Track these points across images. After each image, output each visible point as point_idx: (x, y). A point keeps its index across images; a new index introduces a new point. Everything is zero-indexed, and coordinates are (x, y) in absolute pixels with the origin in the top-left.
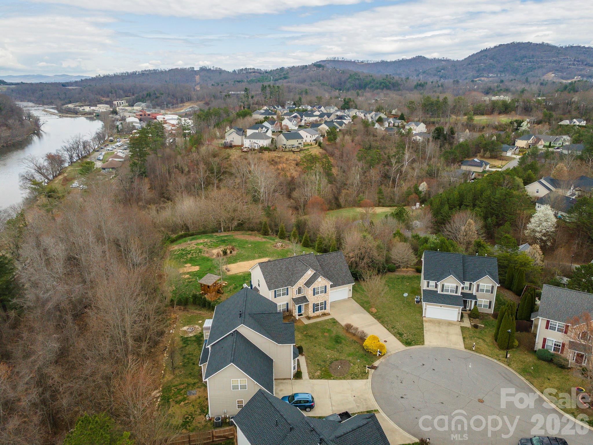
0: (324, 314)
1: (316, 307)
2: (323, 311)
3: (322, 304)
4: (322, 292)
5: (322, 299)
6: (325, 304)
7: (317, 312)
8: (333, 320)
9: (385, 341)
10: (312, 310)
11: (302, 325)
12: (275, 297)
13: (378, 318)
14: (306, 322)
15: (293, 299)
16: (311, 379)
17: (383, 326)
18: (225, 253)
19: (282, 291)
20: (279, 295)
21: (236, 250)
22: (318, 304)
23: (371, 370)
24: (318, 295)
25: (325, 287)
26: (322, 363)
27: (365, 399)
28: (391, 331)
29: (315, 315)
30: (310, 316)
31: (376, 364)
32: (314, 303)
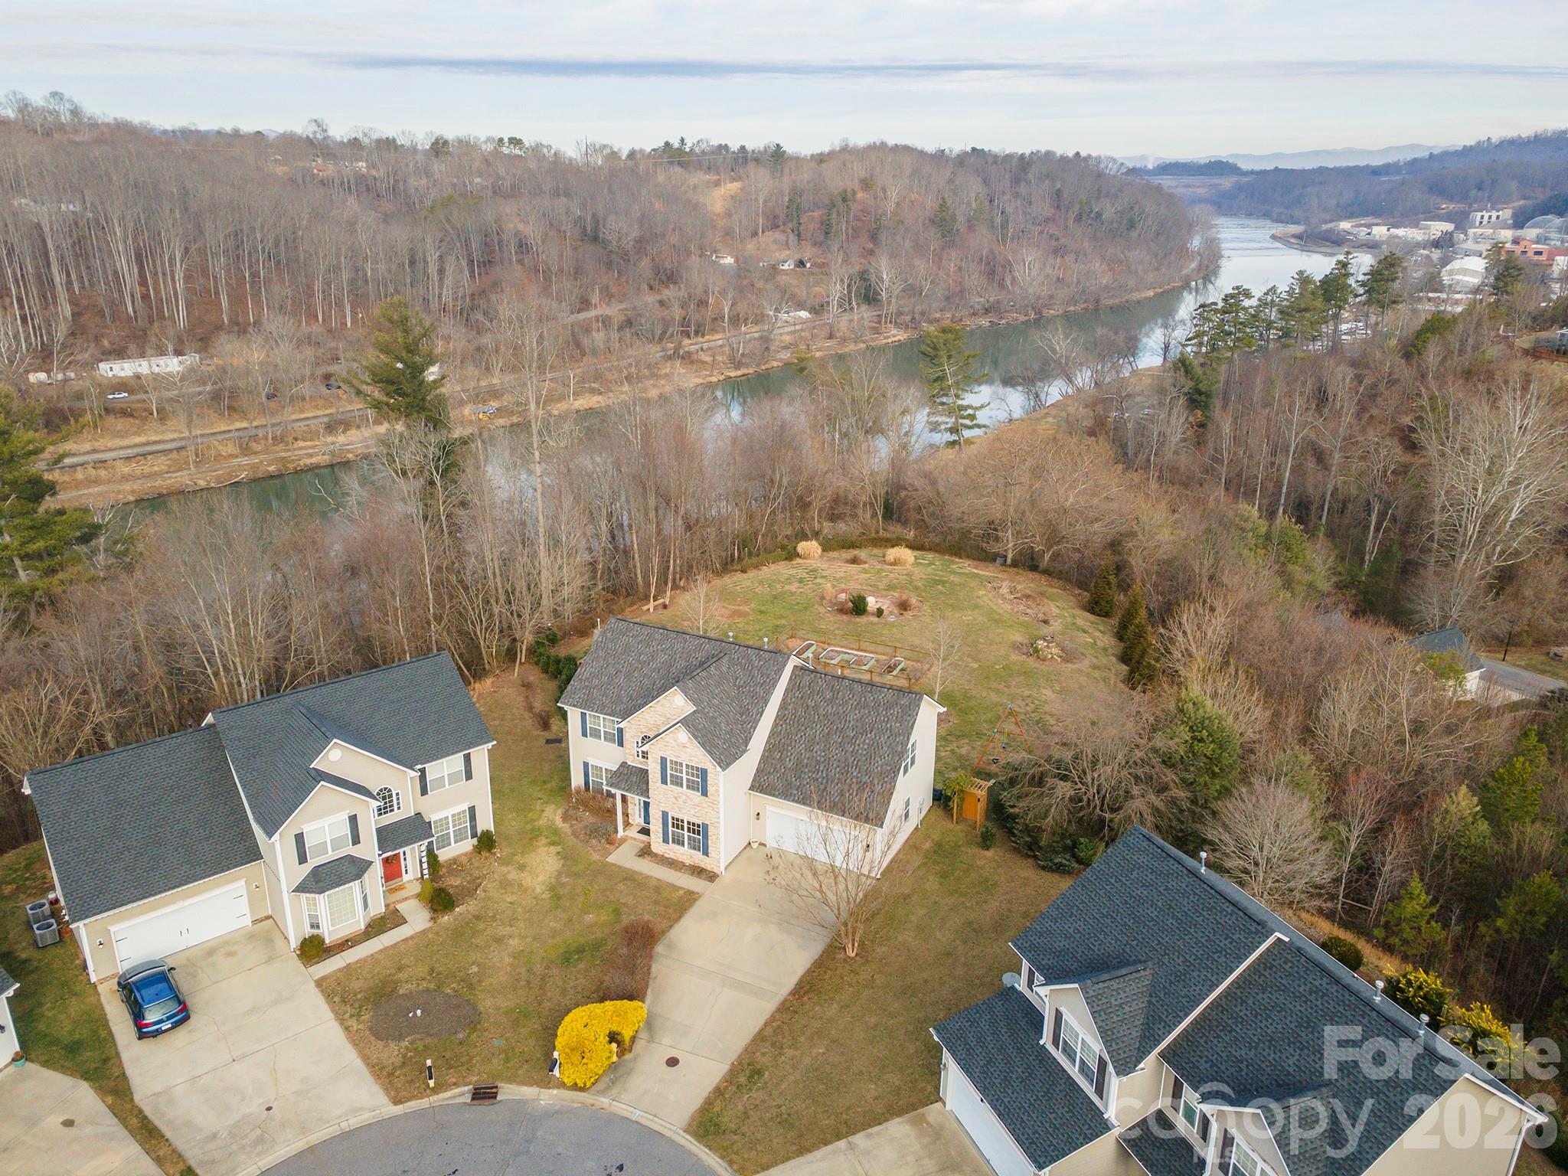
1: (675, 829)
2: (699, 855)
3: (694, 828)
5: (692, 812)
6: (706, 837)
7: (677, 847)
8: (690, 899)
9: (673, 1062)
10: (661, 830)
11: (596, 857)
12: (584, 734)
13: (807, 987)
14: (623, 857)
15: (624, 764)
16: (319, 983)
17: (773, 1018)
18: (858, 607)
19: (603, 723)
20: (596, 734)
21: (910, 613)
22: (682, 821)
23: (461, 1094)
24: (679, 788)
25: (704, 773)
26: (422, 970)
27: (260, 1140)
28: (750, 1050)
29: (672, 855)
30: (655, 848)
31: (509, 1092)
32: (666, 810)
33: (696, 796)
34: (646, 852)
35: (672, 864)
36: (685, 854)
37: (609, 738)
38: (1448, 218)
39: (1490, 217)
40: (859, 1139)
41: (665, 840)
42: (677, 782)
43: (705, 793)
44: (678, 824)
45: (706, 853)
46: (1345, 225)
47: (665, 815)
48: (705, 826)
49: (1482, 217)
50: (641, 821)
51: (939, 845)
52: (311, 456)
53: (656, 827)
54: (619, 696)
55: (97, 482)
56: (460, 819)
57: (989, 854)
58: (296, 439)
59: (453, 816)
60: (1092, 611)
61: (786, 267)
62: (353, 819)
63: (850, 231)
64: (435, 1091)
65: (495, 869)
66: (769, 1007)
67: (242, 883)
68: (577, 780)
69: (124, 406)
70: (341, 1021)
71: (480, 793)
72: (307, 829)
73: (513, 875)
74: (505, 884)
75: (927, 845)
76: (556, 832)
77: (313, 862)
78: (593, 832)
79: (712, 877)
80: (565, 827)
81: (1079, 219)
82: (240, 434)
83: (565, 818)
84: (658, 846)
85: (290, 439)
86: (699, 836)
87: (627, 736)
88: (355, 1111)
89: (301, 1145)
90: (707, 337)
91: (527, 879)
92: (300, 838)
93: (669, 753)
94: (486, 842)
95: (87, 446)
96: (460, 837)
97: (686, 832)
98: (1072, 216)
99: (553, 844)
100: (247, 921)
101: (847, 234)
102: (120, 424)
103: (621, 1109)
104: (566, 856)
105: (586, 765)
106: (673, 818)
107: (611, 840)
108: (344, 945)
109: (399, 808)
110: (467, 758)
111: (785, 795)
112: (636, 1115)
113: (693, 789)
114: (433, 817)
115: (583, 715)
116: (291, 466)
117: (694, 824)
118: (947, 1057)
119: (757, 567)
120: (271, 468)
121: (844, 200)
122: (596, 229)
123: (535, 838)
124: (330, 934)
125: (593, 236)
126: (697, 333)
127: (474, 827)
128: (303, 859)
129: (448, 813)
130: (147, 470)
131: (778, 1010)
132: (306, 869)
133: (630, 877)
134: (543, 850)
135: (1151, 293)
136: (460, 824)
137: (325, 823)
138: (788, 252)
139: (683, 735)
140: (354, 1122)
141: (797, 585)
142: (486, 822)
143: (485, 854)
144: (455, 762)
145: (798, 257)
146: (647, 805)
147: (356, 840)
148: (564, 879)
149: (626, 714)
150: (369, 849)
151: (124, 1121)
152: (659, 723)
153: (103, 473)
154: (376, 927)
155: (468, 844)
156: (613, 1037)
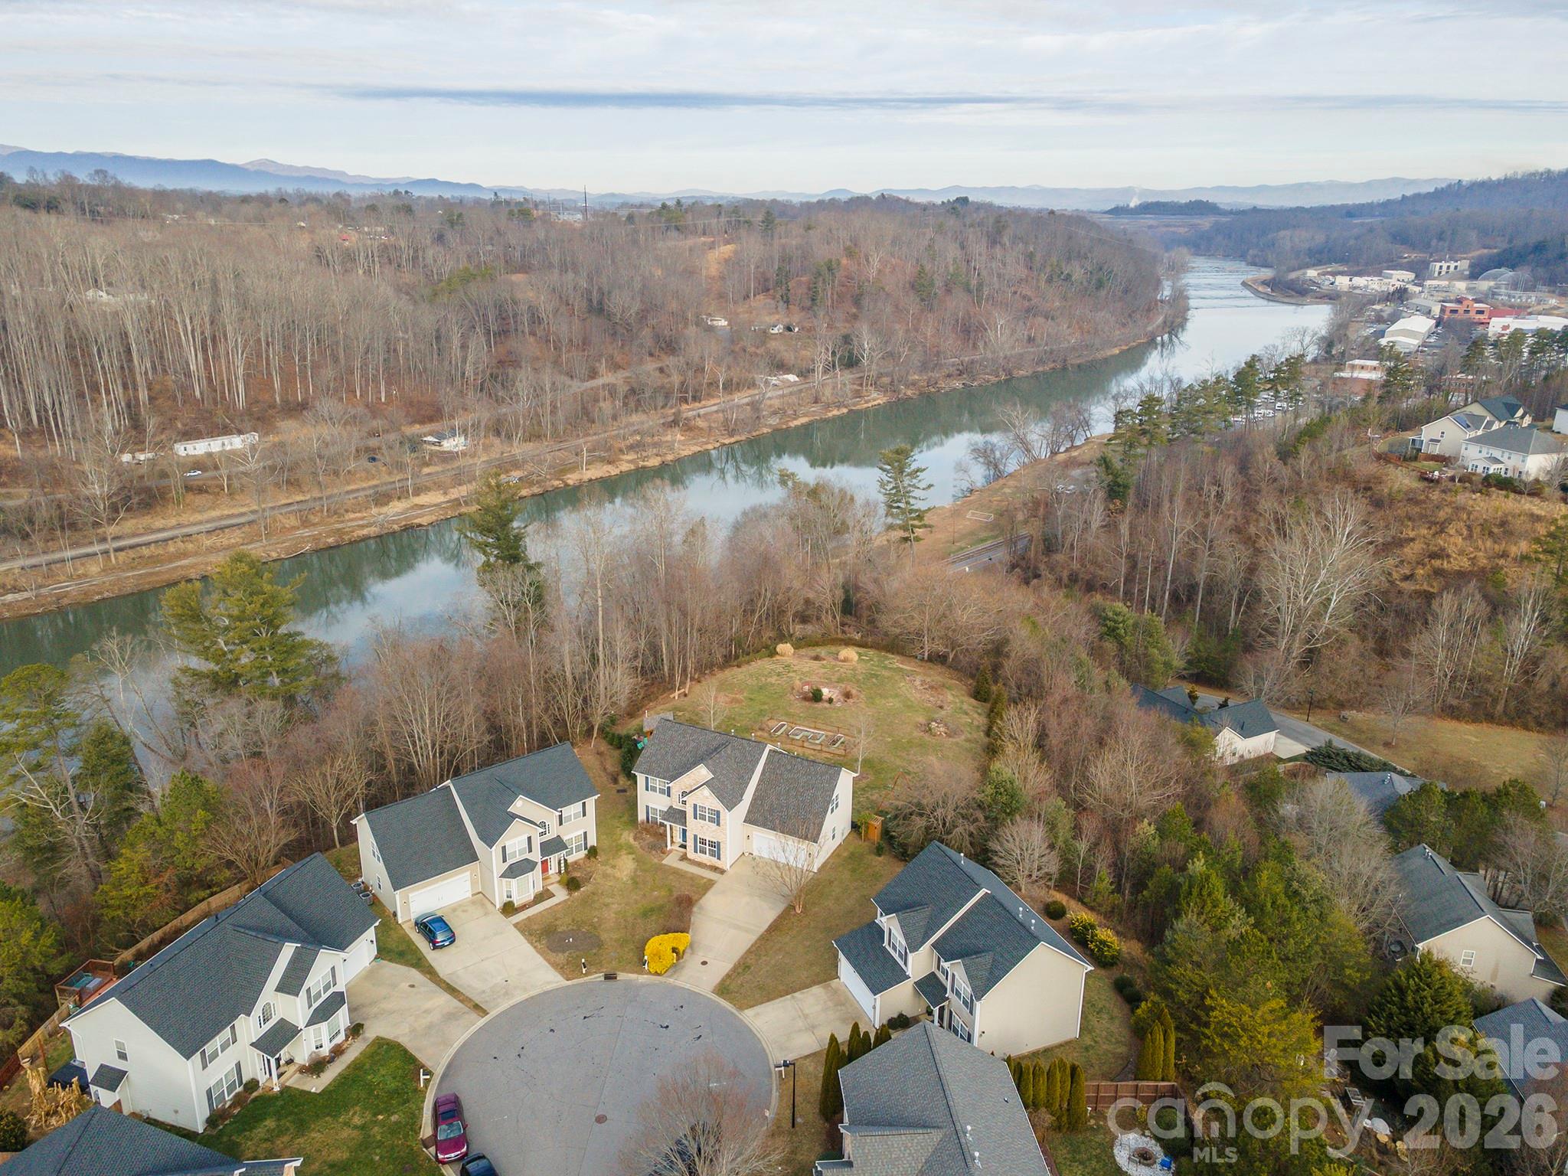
0: (715, 869)
1: (701, 843)
2: (714, 861)
3: (712, 844)
4: (711, 820)
5: (711, 835)
6: (719, 849)
7: (702, 855)
8: (710, 884)
9: (704, 963)
10: (693, 846)
11: (656, 861)
12: (647, 789)
13: (774, 928)
14: (671, 861)
15: (671, 807)
16: (516, 925)
17: (756, 942)
18: (816, 696)
19: (657, 782)
20: (654, 789)
21: (851, 700)
22: (706, 840)
23: (600, 977)
24: (704, 822)
25: (718, 813)
26: (568, 920)
27: (506, 994)
28: (744, 957)
29: (700, 860)
30: (689, 856)
31: (622, 976)
32: (696, 834)
33: (714, 826)
34: (684, 858)
35: (700, 865)
36: (706, 859)
37: (662, 791)
38: (1409, 267)
39: (1448, 267)
40: (796, 994)
41: (696, 851)
42: (703, 818)
43: (718, 824)
44: (703, 842)
45: (719, 858)
46: (1312, 273)
47: (695, 837)
48: (719, 843)
49: (1441, 267)
50: (680, 840)
51: (852, 854)
52: (362, 527)
53: (690, 843)
54: (668, 768)
55: (185, 555)
56: (579, 839)
57: (880, 859)
58: (347, 511)
59: (576, 837)
60: (975, 698)
61: (776, 331)
62: (529, 838)
63: (835, 296)
64: (586, 975)
65: (599, 867)
66: (754, 938)
67: (468, 873)
68: (641, 816)
69: (200, 483)
70: (532, 944)
71: (589, 824)
72: (507, 844)
73: (609, 871)
74: (605, 876)
75: (846, 854)
76: (631, 847)
77: (510, 862)
78: (653, 847)
79: (722, 872)
80: (636, 844)
81: (1050, 280)
82: (300, 507)
83: (635, 839)
84: (691, 854)
85: (342, 511)
86: (715, 848)
87: (673, 791)
88: (549, 983)
89: (525, 996)
90: (703, 402)
91: (618, 875)
92: (504, 848)
93: (698, 801)
94: (593, 852)
95: (173, 522)
96: (578, 849)
97: (707, 847)
98: (1044, 277)
99: (630, 853)
100: (469, 895)
101: (832, 300)
102: (200, 500)
103: (678, 983)
104: (637, 860)
105: (647, 807)
106: (700, 839)
107: (664, 851)
108: (524, 907)
109: (550, 833)
110: (584, 804)
111: (764, 826)
112: (688, 986)
113: (712, 822)
114: (565, 838)
115: (647, 778)
116: (346, 538)
117: (712, 842)
118: (841, 956)
119: (748, 663)
120: (331, 540)
121: (830, 269)
122: (600, 303)
123: (618, 850)
124: (517, 901)
125: (598, 308)
126: (695, 399)
127: (586, 844)
128: (504, 861)
129: (573, 836)
130: (225, 542)
131: (759, 939)
132: (506, 865)
133: (676, 872)
134: (624, 857)
135: (1116, 351)
136: (579, 842)
137: (516, 840)
138: (777, 317)
139: (706, 791)
140: (549, 987)
141: (775, 678)
142: (592, 841)
143: (592, 859)
144: (577, 807)
145: (786, 320)
146: (684, 831)
147: (530, 851)
148: (639, 873)
149: (672, 779)
150: (536, 856)
151: (439, 985)
152: (692, 784)
153: (190, 546)
154: (540, 898)
155: (583, 853)
156: (674, 950)
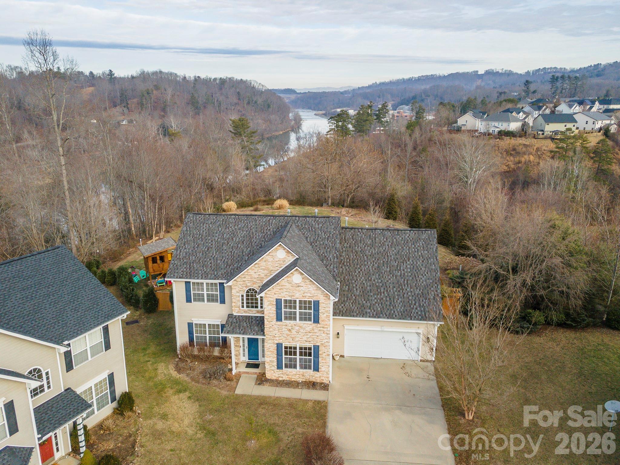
1: (286, 355)
2: (310, 372)
3: (306, 352)
4: (305, 317)
5: (305, 338)
6: (317, 356)
7: (289, 370)
8: (321, 407)
10: (275, 360)
11: (224, 393)
12: (189, 300)
14: (247, 388)
15: (230, 316)
19: (206, 286)
20: (200, 298)
22: (295, 348)
24: (292, 322)
25: (316, 304)
29: (285, 378)
30: (269, 375)
32: (280, 341)
33: (309, 325)
35: (287, 384)
36: (297, 374)
37: (212, 298)
41: (279, 367)
42: (291, 317)
43: (317, 321)
44: (290, 351)
45: (316, 369)
47: (279, 346)
48: (317, 348)
50: (248, 357)
53: (270, 358)
56: (101, 387)
59: (96, 385)
60: (388, 218)
62: (9, 407)
65: (141, 423)
68: (182, 339)
71: (116, 359)
73: (160, 425)
74: (157, 435)
76: (176, 382)
78: (209, 376)
79: (325, 387)
80: (183, 377)
83: (179, 370)
84: (272, 373)
86: (310, 357)
87: (230, 294)
91: (176, 427)
93: (283, 295)
94: (125, 403)
96: (102, 403)
97: (298, 357)
99: (180, 391)
104: (196, 398)
105: (190, 324)
106: (286, 348)
107: (229, 378)
109: (49, 387)
110: (106, 330)
111: (362, 313)
113: (305, 319)
114: (79, 391)
115: (187, 283)
117: (305, 348)
123: (162, 390)
127: (113, 392)
129: (91, 383)
134: (174, 398)
136: (102, 392)
139: (296, 276)
142: (123, 386)
143: (127, 413)
144: (96, 335)
147: (14, 429)
148: (209, 417)
149: (230, 276)
150: (29, 435)
152: (263, 275)
